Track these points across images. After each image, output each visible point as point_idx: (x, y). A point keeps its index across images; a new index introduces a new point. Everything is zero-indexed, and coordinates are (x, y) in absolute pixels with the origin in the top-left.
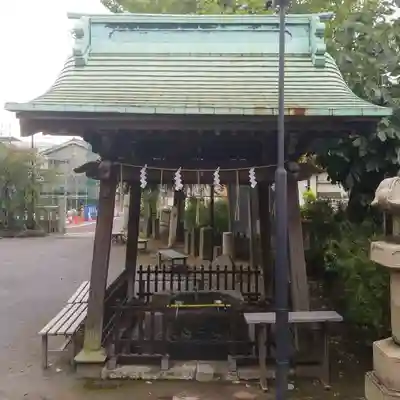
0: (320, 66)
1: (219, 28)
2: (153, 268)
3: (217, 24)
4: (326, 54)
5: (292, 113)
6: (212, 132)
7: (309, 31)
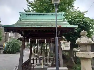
0: (64, 21)
1: (46, 15)
2: (34, 59)
3: (45, 14)
4: (65, 19)
5: (58, 27)
6: (43, 31)
7: (62, 15)
